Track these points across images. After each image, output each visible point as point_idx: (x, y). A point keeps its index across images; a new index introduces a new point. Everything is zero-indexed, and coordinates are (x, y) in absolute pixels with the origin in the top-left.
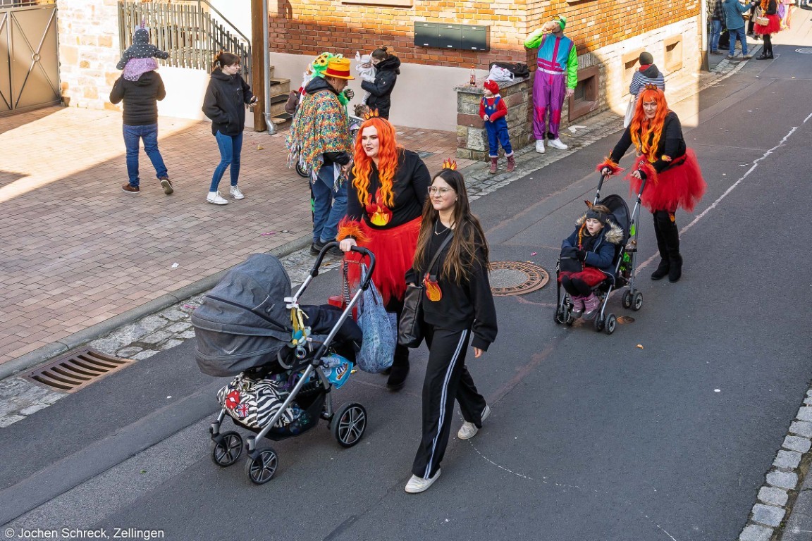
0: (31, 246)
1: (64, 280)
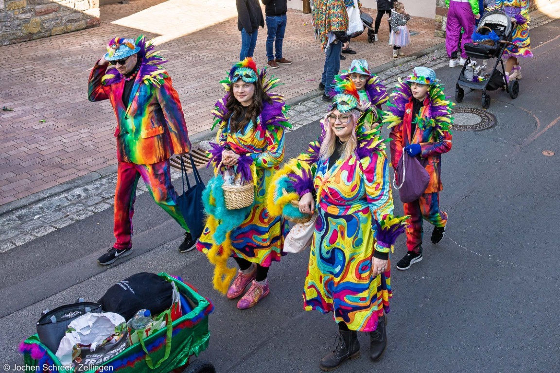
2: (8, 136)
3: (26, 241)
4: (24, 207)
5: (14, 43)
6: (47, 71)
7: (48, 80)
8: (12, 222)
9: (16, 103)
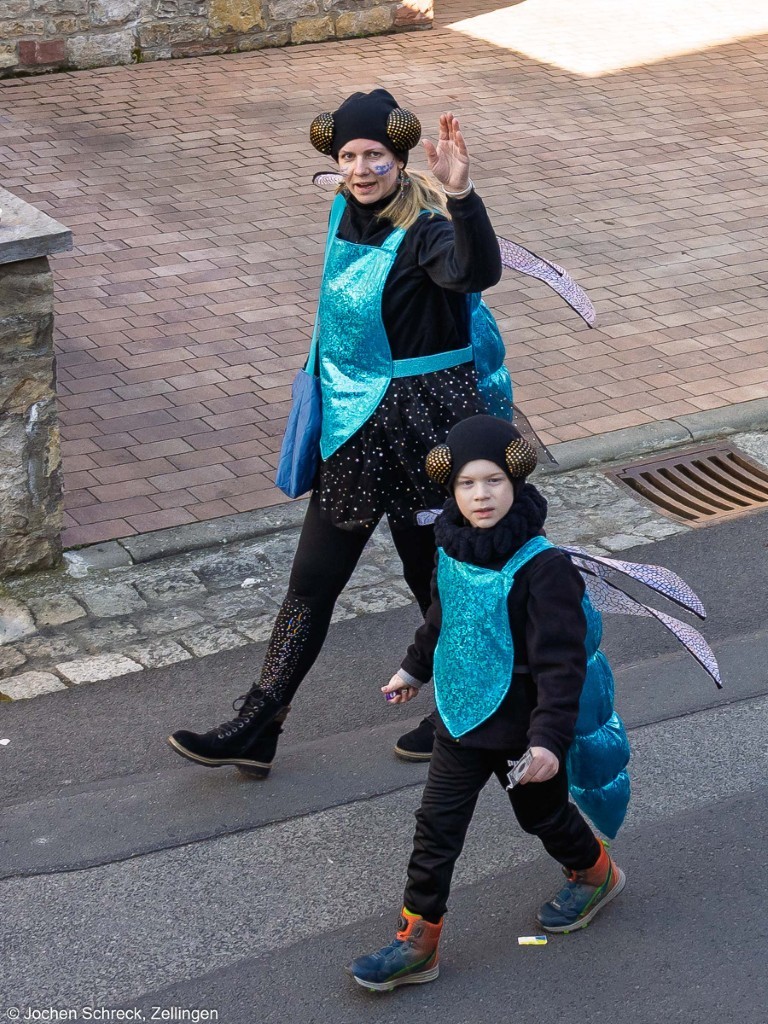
0: (631, 221)
1: (690, 301)
2: (171, 331)
3: (222, 647)
4: (213, 546)
5: (186, 56)
6: (279, 152)
7: (281, 181)
8: (182, 583)
9: (192, 235)
